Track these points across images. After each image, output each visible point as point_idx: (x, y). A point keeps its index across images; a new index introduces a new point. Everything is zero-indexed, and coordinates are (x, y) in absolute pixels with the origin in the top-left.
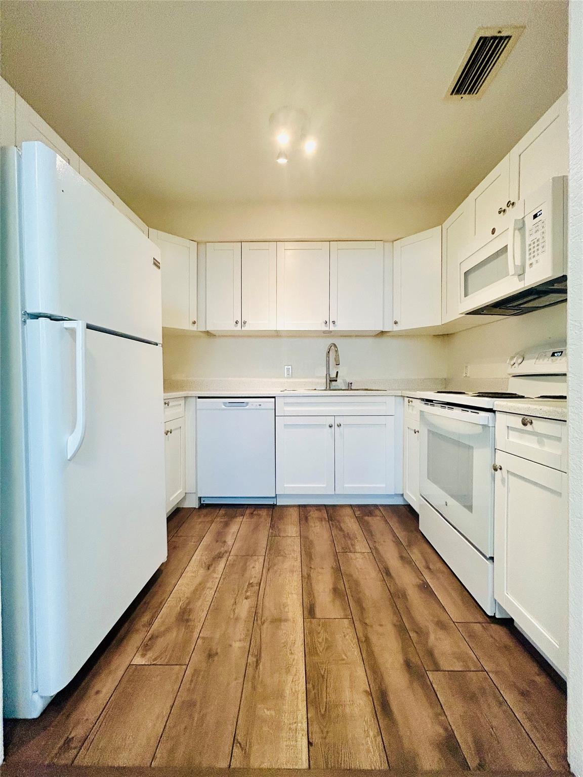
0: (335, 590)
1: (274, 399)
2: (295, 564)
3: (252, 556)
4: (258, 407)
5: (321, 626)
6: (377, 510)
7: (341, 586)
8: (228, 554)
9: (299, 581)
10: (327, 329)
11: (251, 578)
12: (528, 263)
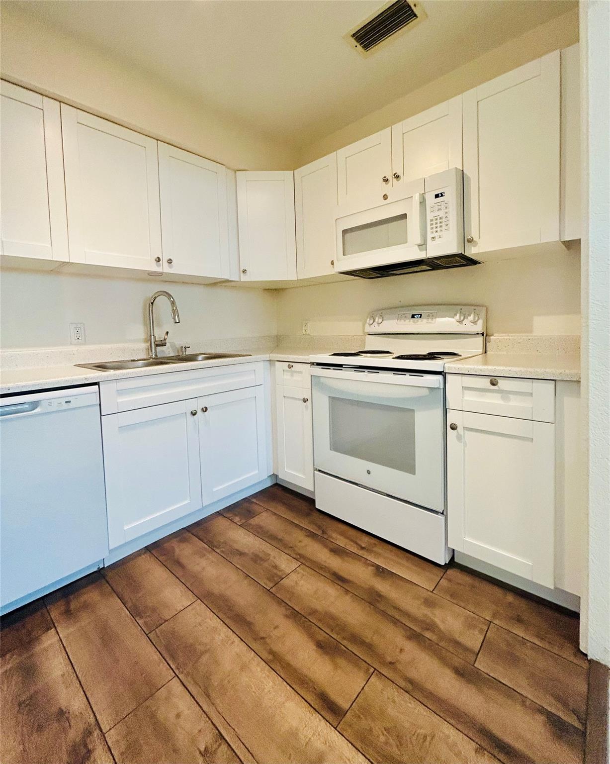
0: (323, 647)
1: (97, 386)
2: (237, 650)
3: (152, 695)
4: (65, 406)
5: (362, 716)
6: (253, 505)
7: (321, 636)
8: (96, 733)
9: (269, 672)
10: (159, 270)
11: (193, 741)
12: (429, 236)
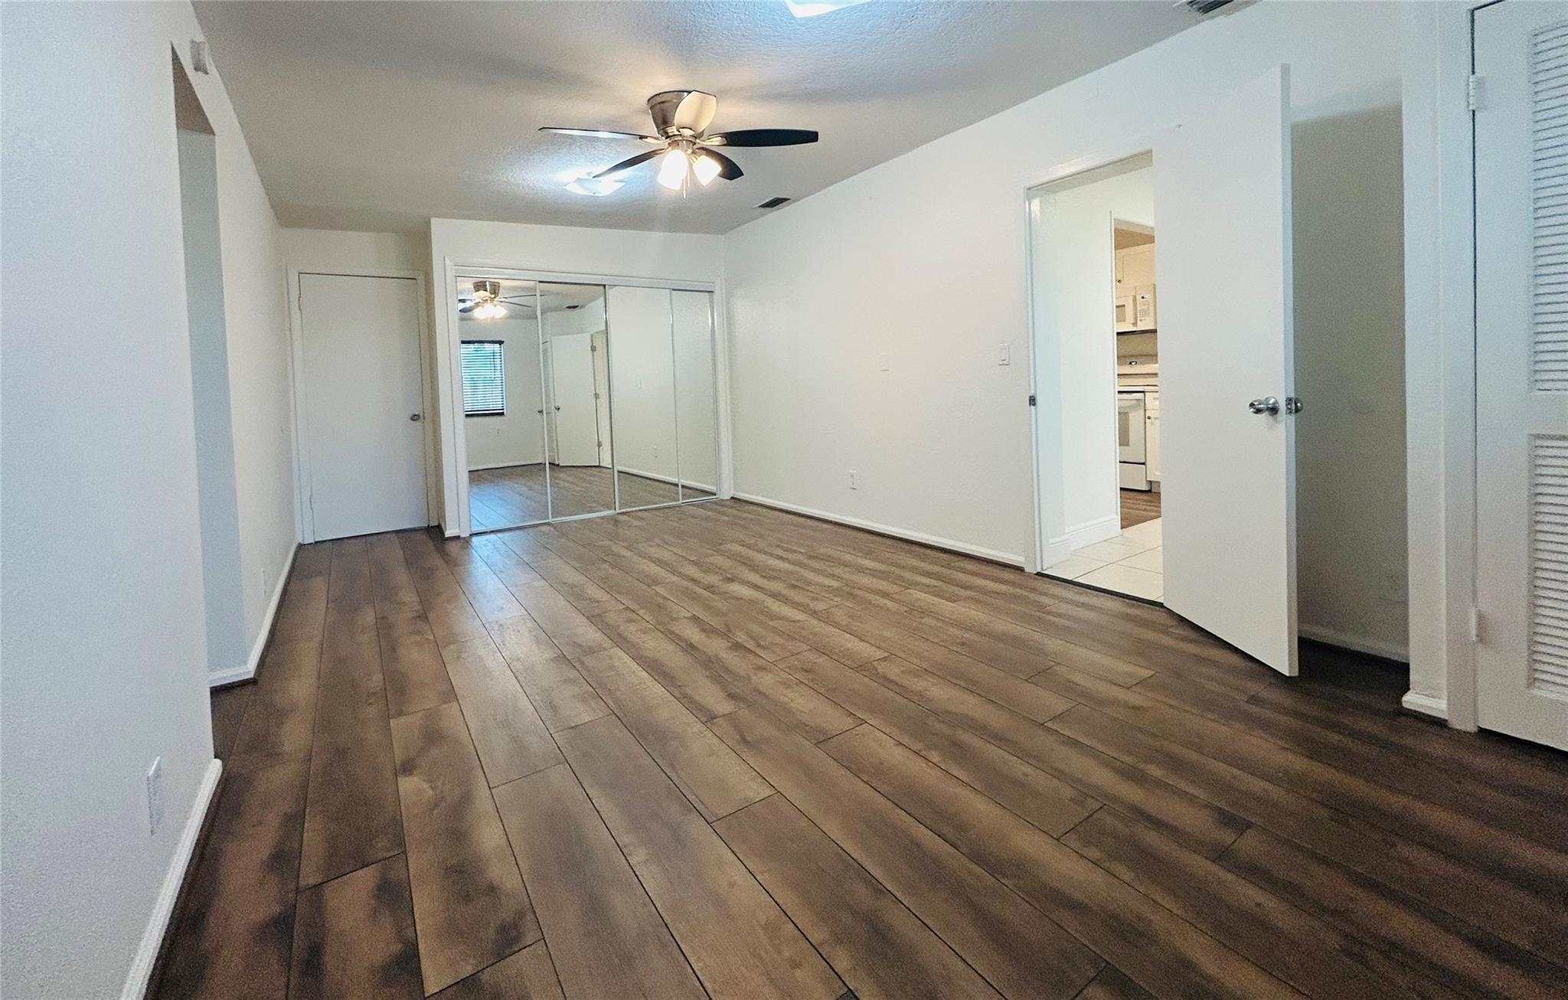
12: (1139, 319)
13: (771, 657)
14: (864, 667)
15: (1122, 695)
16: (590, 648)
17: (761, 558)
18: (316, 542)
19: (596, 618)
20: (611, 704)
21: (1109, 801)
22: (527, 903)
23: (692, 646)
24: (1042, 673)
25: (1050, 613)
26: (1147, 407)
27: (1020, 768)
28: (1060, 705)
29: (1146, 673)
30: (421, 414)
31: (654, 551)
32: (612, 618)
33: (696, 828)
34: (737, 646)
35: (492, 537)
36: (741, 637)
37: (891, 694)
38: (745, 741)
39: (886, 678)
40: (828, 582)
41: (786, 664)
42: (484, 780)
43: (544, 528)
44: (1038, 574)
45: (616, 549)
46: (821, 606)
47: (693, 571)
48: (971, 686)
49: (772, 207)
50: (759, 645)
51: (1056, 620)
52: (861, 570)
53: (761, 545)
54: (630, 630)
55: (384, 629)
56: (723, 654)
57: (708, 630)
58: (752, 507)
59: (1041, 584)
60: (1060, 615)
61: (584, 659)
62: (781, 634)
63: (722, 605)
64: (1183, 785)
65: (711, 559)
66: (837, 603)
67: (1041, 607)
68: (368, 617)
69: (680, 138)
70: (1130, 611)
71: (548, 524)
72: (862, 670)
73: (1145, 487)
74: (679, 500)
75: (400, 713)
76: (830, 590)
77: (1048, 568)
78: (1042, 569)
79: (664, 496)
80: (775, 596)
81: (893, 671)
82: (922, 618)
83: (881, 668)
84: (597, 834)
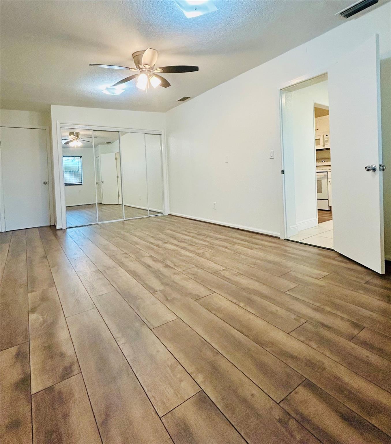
12: (325, 144)
13: (179, 270)
14: (215, 273)
15: (317, 282)
16: (109, 267)
17: (178, 235)
18: (6, 231)
19: (112, 257)
20: (116, 287)
21: (309, 320)
22: (76, 359)
23: (149, 266)
24: (285, 274)
25: (290, 253)
26: (328, 178)
27: (274, 308)
28: (292, 285)
29: (326, 274)
30: (48, 182)
31: (137, 233)
32: (119, 257)
33: (146, 331)
34: (167, 266)
35: (75, 229)
36: (169, 263)
37: (226, 282)
38: (167, 300)
39: (224, 277)
40: (204, 243)
41: (185, 272)
42: (63, 315)
43: (95, 226)
44: (286, 239)
45: (122, 232)
46: (201, 251)
47: (152, 240)
48: (258, 279)
49: (183, 101)
50: (175, 265)
51: (291, 255)
52: (217, 239)
53: (179, 230)
54: (126, 261)
55: (29, 262)
56: (161, 269)
57: (156, 260)
58: (176, 217)
59: (287, 243)
60: (293, 254)
61: (106, 271)
62: (185, 261)
63: (162, 252)
64: (339, 313)
65: (160, 236)
66: (207, 251)
67: (286, 251)
68: (24, 257)
69: (145, 69)
70: (320, 252)
71: (97, 224)
72: (215, 274)
73: (328, 209)
74: (148, 215)
75: (32, 291)
76: (205, 246)
77: (289, 237)
78: (287, 238)
79: (142, 214)
80: (183, 248)
81: (227, 274)
82: (240, 255)
83: (222, 273)
84: (106, 335)
